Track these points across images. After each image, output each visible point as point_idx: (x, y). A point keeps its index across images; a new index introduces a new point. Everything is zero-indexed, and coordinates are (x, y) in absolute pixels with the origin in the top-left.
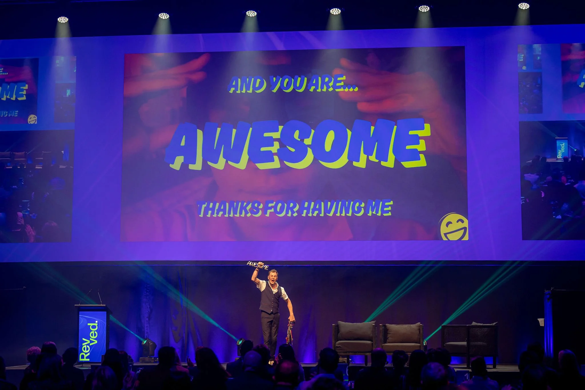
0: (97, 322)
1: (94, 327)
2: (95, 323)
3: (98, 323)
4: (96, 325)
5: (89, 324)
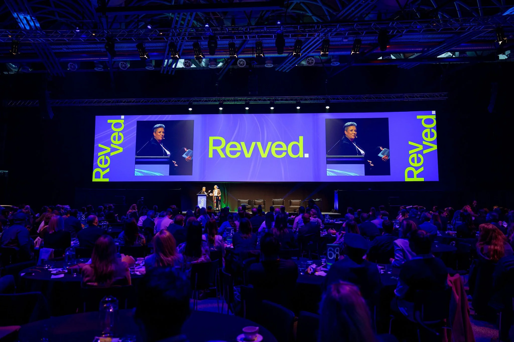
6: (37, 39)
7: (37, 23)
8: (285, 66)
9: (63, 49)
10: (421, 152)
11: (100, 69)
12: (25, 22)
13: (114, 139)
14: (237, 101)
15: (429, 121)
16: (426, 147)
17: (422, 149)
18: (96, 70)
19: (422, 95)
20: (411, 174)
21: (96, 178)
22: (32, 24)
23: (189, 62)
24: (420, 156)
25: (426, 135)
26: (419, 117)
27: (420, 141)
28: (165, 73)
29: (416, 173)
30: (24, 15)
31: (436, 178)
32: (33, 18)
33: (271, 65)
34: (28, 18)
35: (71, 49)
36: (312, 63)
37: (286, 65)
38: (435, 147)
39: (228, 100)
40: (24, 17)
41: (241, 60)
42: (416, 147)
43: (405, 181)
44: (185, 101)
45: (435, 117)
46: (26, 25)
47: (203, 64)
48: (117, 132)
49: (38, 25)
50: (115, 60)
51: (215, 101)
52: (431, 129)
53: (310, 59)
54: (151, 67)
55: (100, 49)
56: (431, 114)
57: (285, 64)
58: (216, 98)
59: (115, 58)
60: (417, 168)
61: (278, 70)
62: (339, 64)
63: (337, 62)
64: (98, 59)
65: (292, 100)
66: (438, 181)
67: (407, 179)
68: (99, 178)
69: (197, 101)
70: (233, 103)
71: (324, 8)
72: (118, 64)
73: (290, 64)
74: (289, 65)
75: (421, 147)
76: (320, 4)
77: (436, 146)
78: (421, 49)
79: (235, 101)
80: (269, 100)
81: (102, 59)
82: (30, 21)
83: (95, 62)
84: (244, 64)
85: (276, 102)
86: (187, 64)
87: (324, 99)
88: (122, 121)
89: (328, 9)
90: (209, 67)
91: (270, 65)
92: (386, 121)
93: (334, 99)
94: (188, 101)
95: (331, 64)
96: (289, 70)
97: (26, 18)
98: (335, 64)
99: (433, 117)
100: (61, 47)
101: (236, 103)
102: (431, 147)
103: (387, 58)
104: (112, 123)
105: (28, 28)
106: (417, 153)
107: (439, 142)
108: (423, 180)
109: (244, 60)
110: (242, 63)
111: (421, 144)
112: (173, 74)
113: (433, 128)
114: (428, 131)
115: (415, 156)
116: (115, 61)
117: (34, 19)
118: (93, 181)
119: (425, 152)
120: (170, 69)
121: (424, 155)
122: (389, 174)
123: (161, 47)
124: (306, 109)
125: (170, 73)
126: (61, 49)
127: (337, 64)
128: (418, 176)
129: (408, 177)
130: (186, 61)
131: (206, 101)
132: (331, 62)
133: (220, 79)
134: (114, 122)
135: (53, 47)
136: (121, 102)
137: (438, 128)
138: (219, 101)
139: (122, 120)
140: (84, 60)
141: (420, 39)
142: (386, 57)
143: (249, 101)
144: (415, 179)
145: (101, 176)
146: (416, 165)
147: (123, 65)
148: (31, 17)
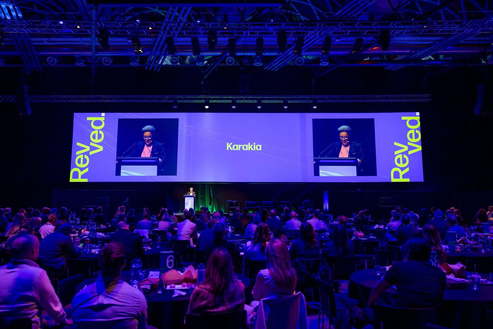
6: (23, 29)
7: (20, 14)
8: (274, 65)
9: (44, 42)
10: (406, 153)
11: (82, 64)
12: (6, 11)
13: (94, 137)
14: (223, 99)
15: (413, 123)
16: (411, 148)
17: (407, 149)
18: (78, 65)
19: (407, 97)
20: (397, 175)
21: (73, 178)
22: (14, 14)
23: (176, 58)
24: (405, 156)
25: (411, 136)
26: (403, 118)
27: (405, 142)
28: (150, 69)
29: (402, 173)
30: (7, 4)
31: (421, 179)
32: (16, 7)
33: (260, 64)
34: (11, 7)
35: (53, 42)
36: (301, 62)
37: (276, 64)
38: (419, 148)
39: (214, 99)
40: (6, 6)
41: (229, 58)
42: (401, 148)
43: (392, 181)
44: (169, 99)
45: (419, 118)
46: (8, 15)
47: (187, 61)
48: (97, 130)
49: (20, 15)
50: (99, 55)
51: (201, 99)
52: (415, 130)
53: (299, 59)
54: (136, 63)
55: (84, 42)
56: (415, 116)
57: (274, 63)
58: (201, 96)
59: (98, 53)
60: (403, 169)
61: (266, 69)
62: (328, 64)
63: (326, 62)
64: (80, 53)
65: (279, 99)
66: (423, 181)
67: (393, 180)
68: (77, 177)
69: (182, 99)
70: (219, 101)
71: (314, 8)
72: (101, 59)
73: (280, 63)
74: (278, 64)
75: (406, 148)
76: (310, 4)
77: (421, 147)
78: (409, 51)
79: (221, 99)
80: (256, 99)
81: (84, 53)
82: (13, 11)
83: (76, 56)
84: (232, 62)
85: (263, 101)
86: (174, 61)
87: (311, 99)
88: (102, 119)
89: (318, 9)
90: (197, 64)
91: (258, 64)
92: (372, 121)
93: (321, 99)
94: (172, 99)
95: (320, 64)
96: (278, 69)
97: (8, 8)
98: (324, 64)
99: (417, 118)
100: (42, 39)
101: (222, 101)
102: (415, 148)
103: (375, 60)
104: (91, 121)
105: (8, 18)
106: (403, 153)
107: (423, 143)
108: (409, 181)
109: (232, 58)
110: (230, 61)
111: (406, 145)
112: (159, 70)
113: (417, 129)
114: (412, 132)
115: (400, 156)
116: (97, 56)
117: (17, 9)
118: (70, 181)
119: (410, 153)
120: (156, 65)
121: (409, 156)
122: (375, 175)
123: (150, 42)
124: (293, 109)
125: (155, 70)
126: (42, 42)
127: (326, 64)
128: (404, 176)
129: (395, 177)
130: (173, 58)
131: (191, 99)
132: (320, 62)
133: (206, 76)
134: (94, 119)
135: (33, 39)
136: (102, 99)
137: (422, 129)
138: (204, 99)
139: (102, 117)
140: (66, 54)
141: (409, 41)
142: (373, 58)
143: (235, 100)
144: (401, 180)
145: (80, 176)
146: (402, 165)
147: (107, 61)
148: (14, 6)
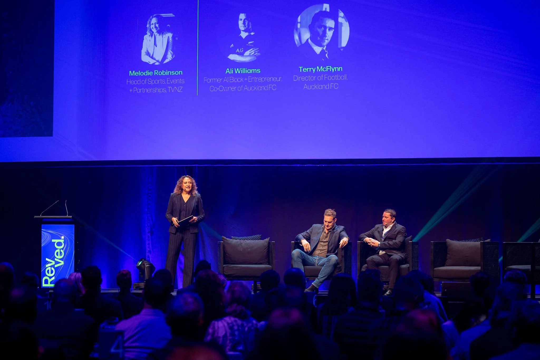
0: (63, 237)
1: (59, 244)
2: (60, 239)
3: (64, 239)
4: (62, 241)
5: (53, 241)
